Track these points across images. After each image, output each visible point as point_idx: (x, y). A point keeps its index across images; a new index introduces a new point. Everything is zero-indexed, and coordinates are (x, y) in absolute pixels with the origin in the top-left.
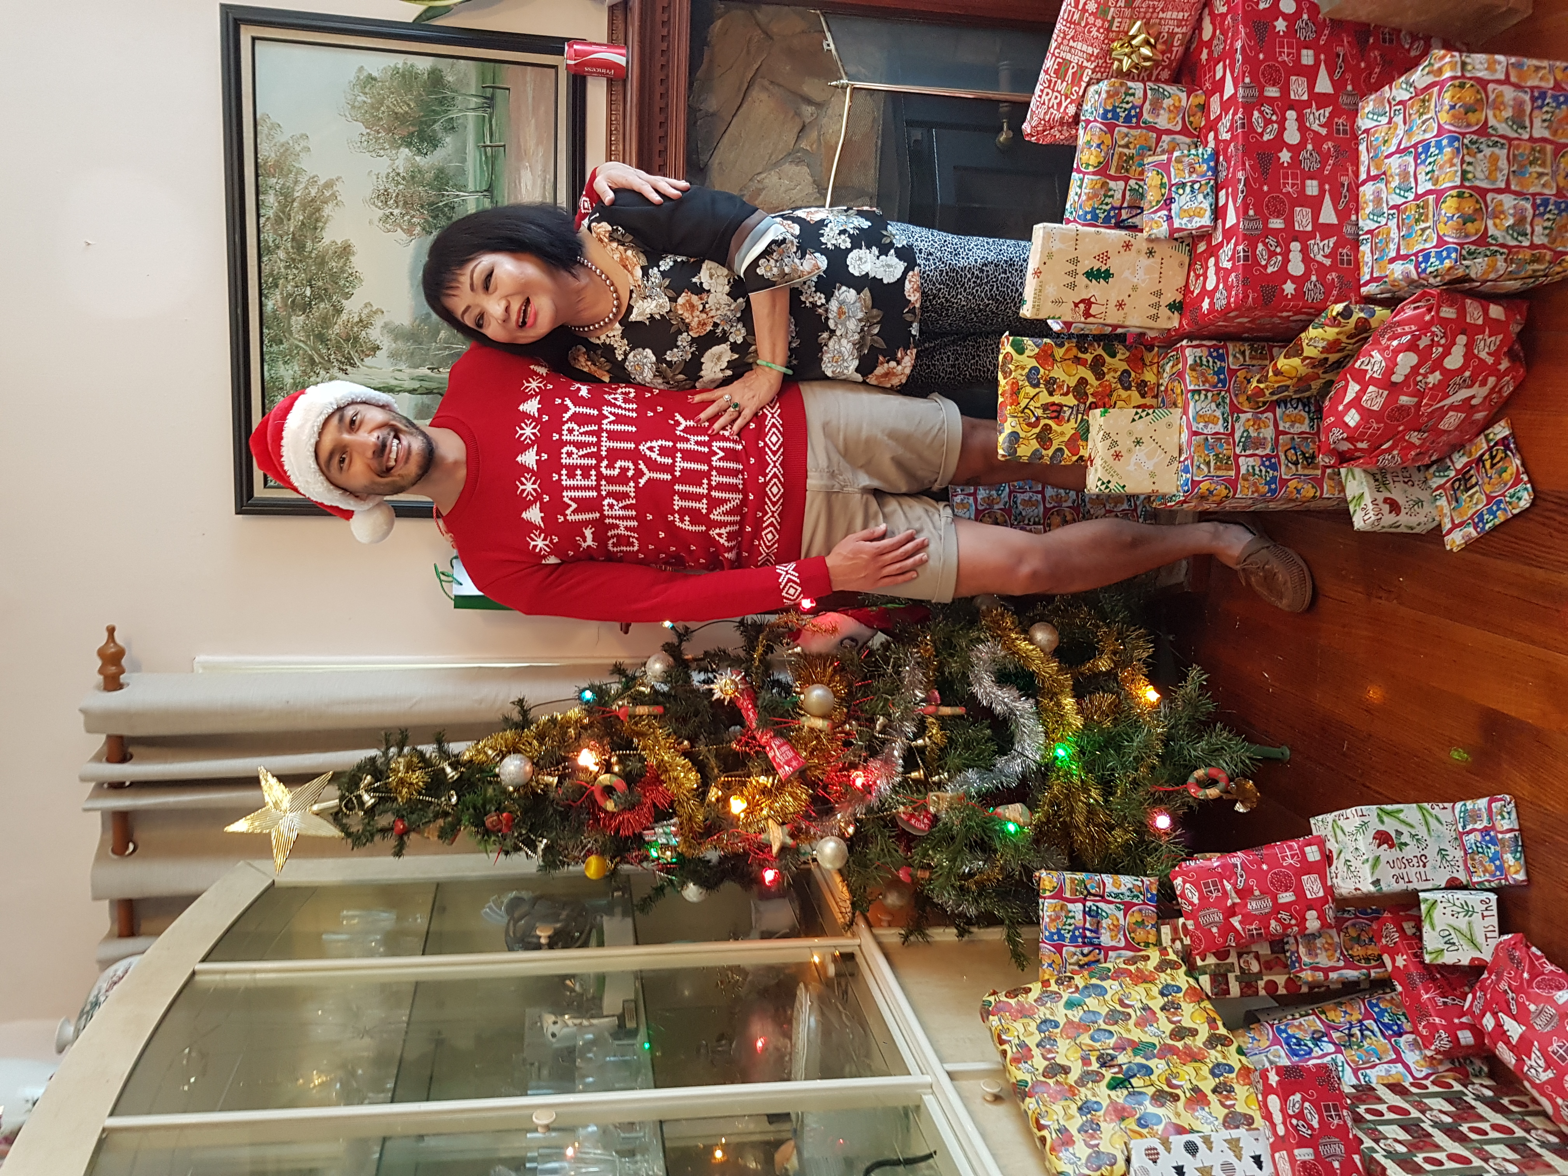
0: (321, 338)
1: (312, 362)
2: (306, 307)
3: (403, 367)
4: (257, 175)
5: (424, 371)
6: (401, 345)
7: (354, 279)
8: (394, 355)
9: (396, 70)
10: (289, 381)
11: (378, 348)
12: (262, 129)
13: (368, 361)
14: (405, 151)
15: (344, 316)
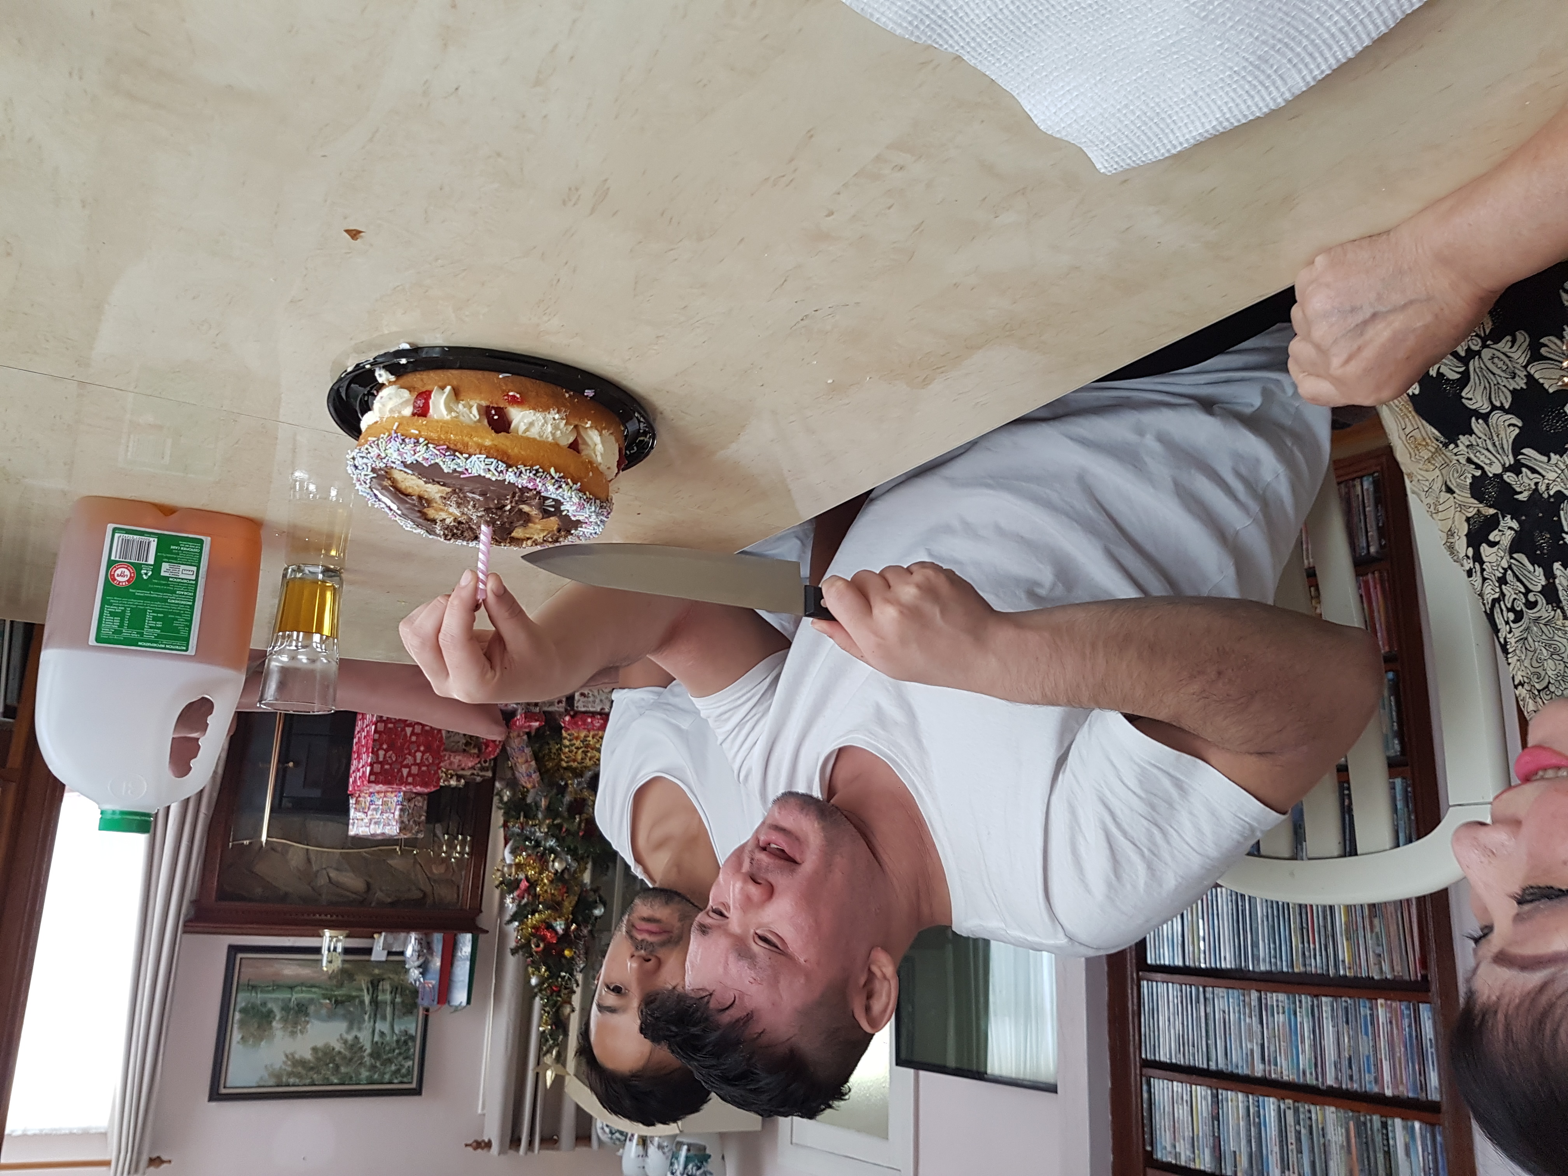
0: (351, 1060)
1: (361, 1064)
2: (337, 1067)
3: (364, 1026)
4: (282, 1086)
5: (366, 1017)
6: (355, 1026)
7: (327, 1046)
8: (360, 1029)
9: (240, 1028)
10: (368, 1074)
11: (356, 1037)
12: (262, 1084)
13: (361, 1040)
14: (274, 1024)
15: (342, 1050)
